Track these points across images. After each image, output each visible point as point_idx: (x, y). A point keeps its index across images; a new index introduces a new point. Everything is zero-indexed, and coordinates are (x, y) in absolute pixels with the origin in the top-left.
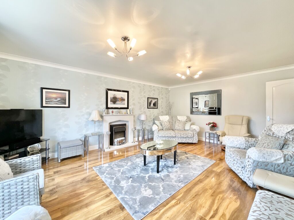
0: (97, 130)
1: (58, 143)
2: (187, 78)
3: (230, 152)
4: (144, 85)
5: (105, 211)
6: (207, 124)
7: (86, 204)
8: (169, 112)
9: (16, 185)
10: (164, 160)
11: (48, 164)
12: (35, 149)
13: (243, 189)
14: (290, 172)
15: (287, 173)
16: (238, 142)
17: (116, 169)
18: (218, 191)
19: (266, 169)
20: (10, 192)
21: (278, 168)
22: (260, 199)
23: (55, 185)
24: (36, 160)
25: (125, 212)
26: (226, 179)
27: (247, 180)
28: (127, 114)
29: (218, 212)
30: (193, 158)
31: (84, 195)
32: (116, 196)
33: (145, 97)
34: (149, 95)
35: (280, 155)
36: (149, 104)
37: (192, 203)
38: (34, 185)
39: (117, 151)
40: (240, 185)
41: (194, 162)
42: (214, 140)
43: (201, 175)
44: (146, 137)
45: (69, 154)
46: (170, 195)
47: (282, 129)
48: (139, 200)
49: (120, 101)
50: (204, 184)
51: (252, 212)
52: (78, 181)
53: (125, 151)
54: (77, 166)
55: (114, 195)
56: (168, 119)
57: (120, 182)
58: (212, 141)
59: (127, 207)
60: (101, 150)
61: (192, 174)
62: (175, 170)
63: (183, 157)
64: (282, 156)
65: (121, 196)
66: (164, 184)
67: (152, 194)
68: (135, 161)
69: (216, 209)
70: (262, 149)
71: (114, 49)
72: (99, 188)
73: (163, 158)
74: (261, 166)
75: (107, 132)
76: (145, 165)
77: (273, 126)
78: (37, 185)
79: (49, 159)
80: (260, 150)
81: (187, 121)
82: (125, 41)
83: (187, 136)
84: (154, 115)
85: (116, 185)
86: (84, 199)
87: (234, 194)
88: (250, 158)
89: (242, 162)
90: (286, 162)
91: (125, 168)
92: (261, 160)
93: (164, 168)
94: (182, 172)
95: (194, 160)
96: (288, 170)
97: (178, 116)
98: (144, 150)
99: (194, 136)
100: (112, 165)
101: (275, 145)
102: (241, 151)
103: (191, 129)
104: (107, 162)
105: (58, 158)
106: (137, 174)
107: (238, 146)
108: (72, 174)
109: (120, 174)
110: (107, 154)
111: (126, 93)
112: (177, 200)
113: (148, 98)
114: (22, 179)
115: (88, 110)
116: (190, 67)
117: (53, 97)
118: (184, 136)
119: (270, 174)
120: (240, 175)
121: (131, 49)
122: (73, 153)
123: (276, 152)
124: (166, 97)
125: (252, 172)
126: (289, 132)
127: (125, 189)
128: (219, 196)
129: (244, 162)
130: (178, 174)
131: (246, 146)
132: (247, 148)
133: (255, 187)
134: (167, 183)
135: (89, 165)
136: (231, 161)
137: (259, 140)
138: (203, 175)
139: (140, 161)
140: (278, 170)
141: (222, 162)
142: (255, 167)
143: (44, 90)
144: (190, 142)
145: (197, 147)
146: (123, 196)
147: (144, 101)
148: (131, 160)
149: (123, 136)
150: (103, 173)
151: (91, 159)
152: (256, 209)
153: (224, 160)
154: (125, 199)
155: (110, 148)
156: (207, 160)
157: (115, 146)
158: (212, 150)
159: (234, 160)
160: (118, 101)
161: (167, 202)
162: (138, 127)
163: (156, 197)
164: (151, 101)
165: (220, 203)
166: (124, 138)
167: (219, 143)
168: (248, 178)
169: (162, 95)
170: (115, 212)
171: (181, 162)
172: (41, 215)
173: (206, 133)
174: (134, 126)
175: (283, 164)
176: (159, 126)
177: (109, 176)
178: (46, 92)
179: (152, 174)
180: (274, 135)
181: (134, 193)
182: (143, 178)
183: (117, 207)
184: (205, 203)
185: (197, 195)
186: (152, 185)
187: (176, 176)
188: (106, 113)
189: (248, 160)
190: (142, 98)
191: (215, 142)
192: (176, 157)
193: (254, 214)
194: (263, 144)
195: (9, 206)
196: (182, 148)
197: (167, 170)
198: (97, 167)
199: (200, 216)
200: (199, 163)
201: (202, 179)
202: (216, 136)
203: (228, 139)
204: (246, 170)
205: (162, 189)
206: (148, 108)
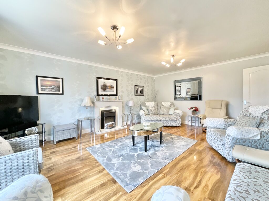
0: (89, 115)
1: (54, 127)
2: (171, 66)
3: (211, 131)
4: (131, 73)
5: (98, 185)
6: (189, 109)
7: (81, 179)
8: (154, 99)
9: (17, 159)
10: (151, 140)
11: (45, 146)
12: (32, 132)
13: (223, 164)
14: (266, 147)
15: (263, 148)
16: (218, 123)
17: (107, 149)
18: (201, 165)
19: (244, 145)
20: (11, 166)
21: (255, 144)
22: (240, 169)
23: (52, 164)
24: (35, 139)
25: (117, 185)
26: (207, 156)
27: (226, 155)
28: (116, 101)
29: (201, 183)
30: (177, 139)
31: (79, 171)
32: (108, 171)
33: (132, 85)
34: (136, 83)
35: (257, 132)
36: (136, 91)
37: (177, 176)
38: (34, 160)
39: (107, 134)
40: (220, 160)
41: (178, 142)
42: (196, 123)
43: (184, 153)
44: (134, 122)
45: (63, 136)
46: (158, 169)
47: (258, 109)
48: (130, 174)
49: (109, 89)
50: (187, 160)
51: (233, 181)
52: (73, 159)
53: (115, 134)
54: (72, 147)
55: (107, 171)
56: (154, 105)
57: (112, 160)
58: (194, 124)
59: (119, 180)
60: (93, 133)
61: (177, 152)
62: (161, 149)
63: (168, 138)
64: (258, 133)
65: (113, 172)
66: (152, 161)
67: (142, 169)
68: (124, 142)
69: (200, 181)
70: (241, 127)
71: (105, 37)
72: (92, 165)
73: (149, 139)
74: (240, 142)
75: (98, 117)
76: (134, 145)
77: (250, 108)
78: (36, 160)
79: (46, 141)
80: (238, 128)
81: (171, 107)
82: (114, 30)
83: (171, 120)
84: (141, 102)
85: (108, 162)
86: (79, 174)
87: (215, 168)
88: (229, 135)
89: (222, 140)
90: (262, 138)
91: (115, 148)
92: (239, 137)
93: (151, 148)
94: (167, 151)
95: (178, 141)
96: (264, 145)
97: (162, 102)
98: (133, 131)
99: (178, 119)
100: (103, 146)
101: (252, 124)
102: (221, 130)
103: (175, 113)
104: (99, 143)
105: (54, 140)
106: (127, 153)
107: (218, 127)
108: (67, 154)
109: (111, 153)
110: (98, 136)
111: (115, 81)
112: (163, 174)
113: (135, 86)
114: (22, 154)
115: (80, 97)
116: (173, 56)
117: (48, 85)
118: (169, 120)
119: (248, 149)
120: (220, 152)
121: (120, 37)
122: (67, 135)
123: (253, 129)
124: (151, 85)
125: (231, 148)
126: (265, 112)
127: (116, 166)
128: (201, 170)
129: (224, 140)
130: (163, 152)
131: (226, 126)
132: (226, 128)
133: (234, 162)
134: (154, 160)
135: (82, 146)
136: (211, 139)
137: (237, 121)
138: (187, 153)
139: (129, 142)
140: (255, 146)
141: (203, 142)
142: (234, 143)
143: (39, 78)
144: (174, 125)
145: (180, 129)
146: (115, 172)
147: (131, 88)
148: (120, 141)
149: (113, 120)
150: (95, 153)
151: (84, 141)
152: (236, 177)
153: (205, 140)
154: (117, 174)
155: (101, 131)
156: (190, 140)
157: (106, 130)
158: (194, 132)
159: (215, 139)
160: (108, 88)
161: (155, 176)
162: (127, 113)
163: (145, 172)
164: (138, 89)
165: (203, 176)
166: (114, 122)
167: (200, 125)
168: (228, 154)
169: (148, 83)
170: (108, 185)
171: (167, 142)
172: (42, 182)
173: (189, 117)
174: (123, 111)
175: (260, 140)
176: (146, 111)
177: (102, 155)
178: (41, 80)
179: (140, 153)
180: (251, 115)
181: (125, 169)
182: (133, 156)
183: (110, 181)
184: (190, 176)
185: (182, 169)
186: (140, 162)
187: (162, 154)
188: (97, 99)
189: (227, 138)
190: (130, 86)
191: (197, 125)
192: (162, 138)
193: (235, 182)
194: (241, 123)
195: (11, 178)
196: (167, 130)
197: (154, 149)
198: (90, 148)
199: (185, 186)
200: (183, 143)
201: (186, 156)
202: (197, 119)
203: (209, 120)
204: (226, 146)
205: (150, 165)
206: (135, 95)
